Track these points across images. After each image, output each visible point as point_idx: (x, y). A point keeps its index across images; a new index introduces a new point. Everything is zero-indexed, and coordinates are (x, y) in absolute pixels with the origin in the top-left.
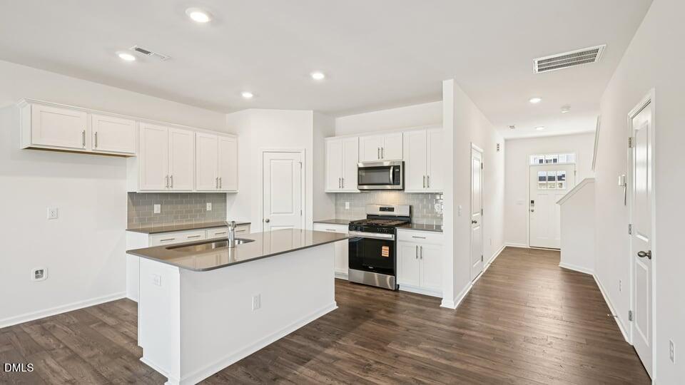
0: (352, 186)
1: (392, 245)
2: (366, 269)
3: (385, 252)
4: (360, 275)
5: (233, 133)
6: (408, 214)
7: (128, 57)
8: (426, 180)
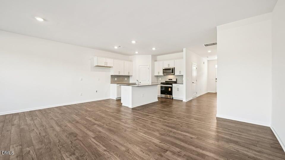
0: (161, 74)
1: (171, 88)
2: (165, 94)
3: (170, 89)
4: (163, 96)
5: (131, 61)
6: (176, 81)
8: (180, 72)
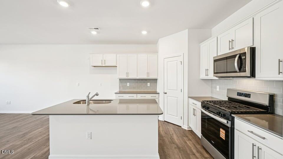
3: (222, 134)
7: (94, 33)
